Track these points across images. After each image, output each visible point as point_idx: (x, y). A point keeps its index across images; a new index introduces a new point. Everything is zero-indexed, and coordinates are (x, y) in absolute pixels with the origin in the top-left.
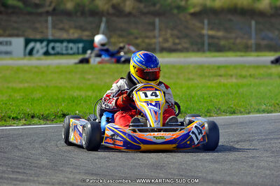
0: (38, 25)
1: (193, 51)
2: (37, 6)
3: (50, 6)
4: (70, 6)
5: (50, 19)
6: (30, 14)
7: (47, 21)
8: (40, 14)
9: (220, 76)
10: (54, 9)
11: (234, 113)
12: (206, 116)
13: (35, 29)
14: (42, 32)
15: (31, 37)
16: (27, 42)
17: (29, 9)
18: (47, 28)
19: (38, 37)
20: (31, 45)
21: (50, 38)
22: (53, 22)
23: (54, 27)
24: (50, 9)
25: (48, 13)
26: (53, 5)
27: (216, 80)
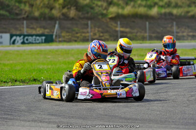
0: (18, 26)
1: (111, 40)
2: (17, 14)
3: (25, 14)
4: (37, 14)
5: (25, 22)
6: (13, 19)
7: (23, 24)
8: (19, 20)
10: (27, 16)
13: (16, 29)
14: (20, 30)
15: (14, 33)
16: (11, 36)
17: (12, 16)
18: (23, 27)
19: (18, 33)
20: (14, 38)
21: (25, 33)
22: (27, 24)
23: (27, 27)
24: (25, 16)
25: (24, 19)
26: (27, 14)
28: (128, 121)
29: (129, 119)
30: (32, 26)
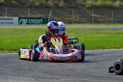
0: (24, 12)
1: (88, 23)
2: (24, 4)
3: (29, 4)
4: (37, 4)
5: (29, 9)
6: (21, 7)
7: (28, 10)
8: (25, 7)
9: (99, 33)
10: (31, 5)
11: (104, 48)
12: (93, 49)
13: (23, 14)
14: (26, 15)
15: (21, 17)
16: (20, 19)
17: (20, 5)
18: (28, 13)
19: (24, 16)
20: (21, 20)
21: (29, 17)
22: (30, 10)
23: (30, 13)
24: (29, 5)
26: (30, 3)
27: (97, 35)
28: (98, 78)
29: (98, 77)
30: (33, 12)
